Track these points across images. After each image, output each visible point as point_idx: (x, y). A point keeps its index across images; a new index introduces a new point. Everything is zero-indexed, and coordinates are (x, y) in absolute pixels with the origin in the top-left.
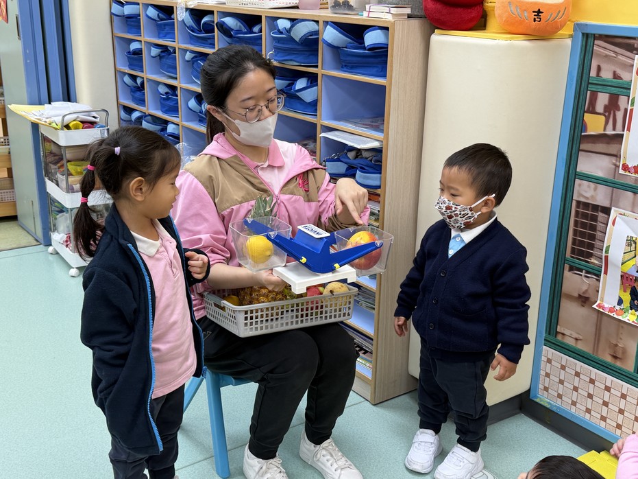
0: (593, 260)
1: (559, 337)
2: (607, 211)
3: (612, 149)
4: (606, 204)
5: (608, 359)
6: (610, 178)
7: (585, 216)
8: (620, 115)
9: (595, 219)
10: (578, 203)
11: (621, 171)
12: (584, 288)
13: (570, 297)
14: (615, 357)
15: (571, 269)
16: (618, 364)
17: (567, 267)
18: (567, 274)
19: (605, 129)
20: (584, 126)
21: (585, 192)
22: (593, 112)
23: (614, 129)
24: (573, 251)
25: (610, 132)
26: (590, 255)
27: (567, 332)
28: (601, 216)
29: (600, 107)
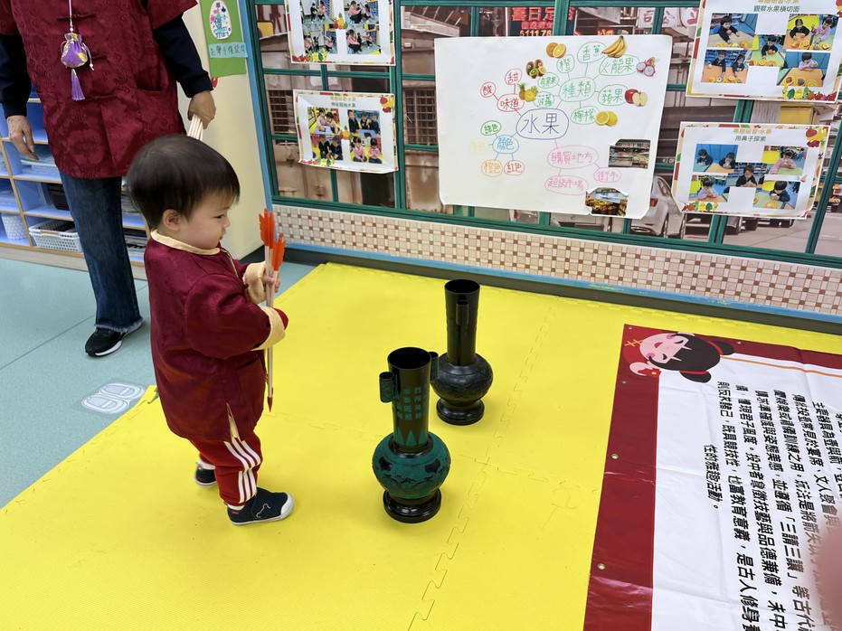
0: (290, 132)
1: (282, 195)
2: (290, 93)
3: (282, 46)
4: (288, 88)
5: (316, 198)
6: (287, 68)
7: (277, 101)
8: (281, 20)
9: (284, 101)
10: (270, 91)
11: (293, 62)
12: (289, 153)
13: (281, 163)
14: (320, 195)
15: (277, 142)
16: (323, 199)
17: (274, 141)
18: (275, 146)
19: (274, 33)
20: (260, 34)
21: (273, 82)
22: (263, 20)
23: (280, 31)
24: (275, 128)
25: (278, 34)
26: (287, 129)
27: (285, 189)
28: (287, 97)
29: (267, 17)
